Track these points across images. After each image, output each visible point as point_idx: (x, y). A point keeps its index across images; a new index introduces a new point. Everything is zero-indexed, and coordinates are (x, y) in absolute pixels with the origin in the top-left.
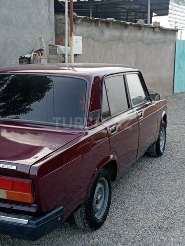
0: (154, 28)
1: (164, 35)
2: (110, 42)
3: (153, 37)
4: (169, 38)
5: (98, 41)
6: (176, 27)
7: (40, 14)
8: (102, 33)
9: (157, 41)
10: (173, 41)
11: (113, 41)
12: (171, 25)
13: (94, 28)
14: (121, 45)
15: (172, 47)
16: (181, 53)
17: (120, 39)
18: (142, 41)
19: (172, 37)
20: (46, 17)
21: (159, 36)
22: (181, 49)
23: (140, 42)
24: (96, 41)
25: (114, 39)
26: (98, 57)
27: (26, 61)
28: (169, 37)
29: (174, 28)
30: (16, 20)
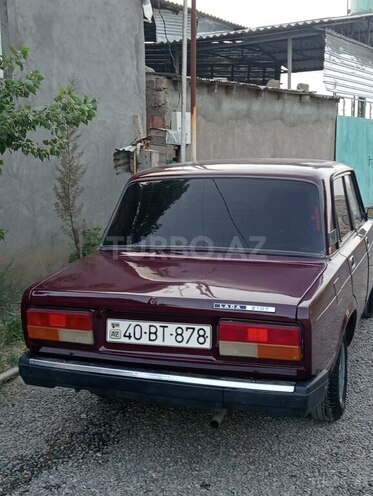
0: (301, 96)
1: (318, 107)
2: (231, 121)
3: (300, 112)
4: (325, 113)
5: (212, 121)
6: (335, 93)
7: (123, 73)
8: (219, 105)
9: (306, 120)
10: (332, 119)
11: (236, 120)
12: (328, 90)
13: (205, 96)
14: (249, 127)
15: (330, 130)
16: (344, 140)
17: (248, 116)
18: (282, 119)
19: (329, 112)
20: (134, 78)
21: (310, 110)
22: (345, 133)
23: (279, 122)
24: (208, 121)
25: (237, 117)
26: (212, 149)
27: (123, 158)
28: (326, 111)
29: (332, 94)
30: (88, 85)
